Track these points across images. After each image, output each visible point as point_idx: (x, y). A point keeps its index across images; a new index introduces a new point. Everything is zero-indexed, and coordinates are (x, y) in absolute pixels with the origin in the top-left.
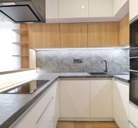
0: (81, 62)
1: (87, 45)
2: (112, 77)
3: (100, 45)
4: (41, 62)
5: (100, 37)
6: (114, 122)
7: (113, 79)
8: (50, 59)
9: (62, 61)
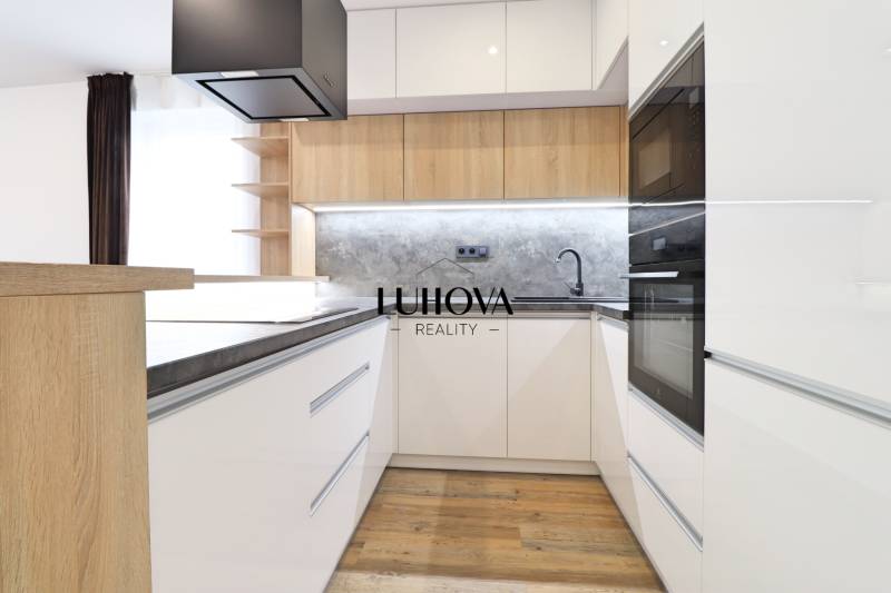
0: (484, 256)
1: (504, 192)
2: (591, 308)
3: (552, 195)
4: (335, 256)
5: (551, 164)
6: (598, 477)
7: (594, 315)
8: (366, 246)
9: (412, 254)
